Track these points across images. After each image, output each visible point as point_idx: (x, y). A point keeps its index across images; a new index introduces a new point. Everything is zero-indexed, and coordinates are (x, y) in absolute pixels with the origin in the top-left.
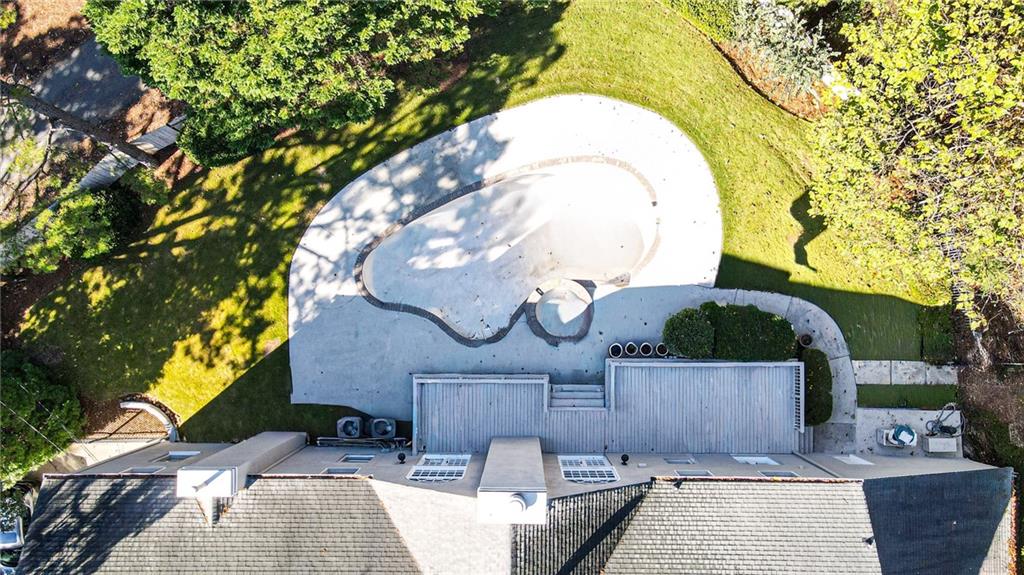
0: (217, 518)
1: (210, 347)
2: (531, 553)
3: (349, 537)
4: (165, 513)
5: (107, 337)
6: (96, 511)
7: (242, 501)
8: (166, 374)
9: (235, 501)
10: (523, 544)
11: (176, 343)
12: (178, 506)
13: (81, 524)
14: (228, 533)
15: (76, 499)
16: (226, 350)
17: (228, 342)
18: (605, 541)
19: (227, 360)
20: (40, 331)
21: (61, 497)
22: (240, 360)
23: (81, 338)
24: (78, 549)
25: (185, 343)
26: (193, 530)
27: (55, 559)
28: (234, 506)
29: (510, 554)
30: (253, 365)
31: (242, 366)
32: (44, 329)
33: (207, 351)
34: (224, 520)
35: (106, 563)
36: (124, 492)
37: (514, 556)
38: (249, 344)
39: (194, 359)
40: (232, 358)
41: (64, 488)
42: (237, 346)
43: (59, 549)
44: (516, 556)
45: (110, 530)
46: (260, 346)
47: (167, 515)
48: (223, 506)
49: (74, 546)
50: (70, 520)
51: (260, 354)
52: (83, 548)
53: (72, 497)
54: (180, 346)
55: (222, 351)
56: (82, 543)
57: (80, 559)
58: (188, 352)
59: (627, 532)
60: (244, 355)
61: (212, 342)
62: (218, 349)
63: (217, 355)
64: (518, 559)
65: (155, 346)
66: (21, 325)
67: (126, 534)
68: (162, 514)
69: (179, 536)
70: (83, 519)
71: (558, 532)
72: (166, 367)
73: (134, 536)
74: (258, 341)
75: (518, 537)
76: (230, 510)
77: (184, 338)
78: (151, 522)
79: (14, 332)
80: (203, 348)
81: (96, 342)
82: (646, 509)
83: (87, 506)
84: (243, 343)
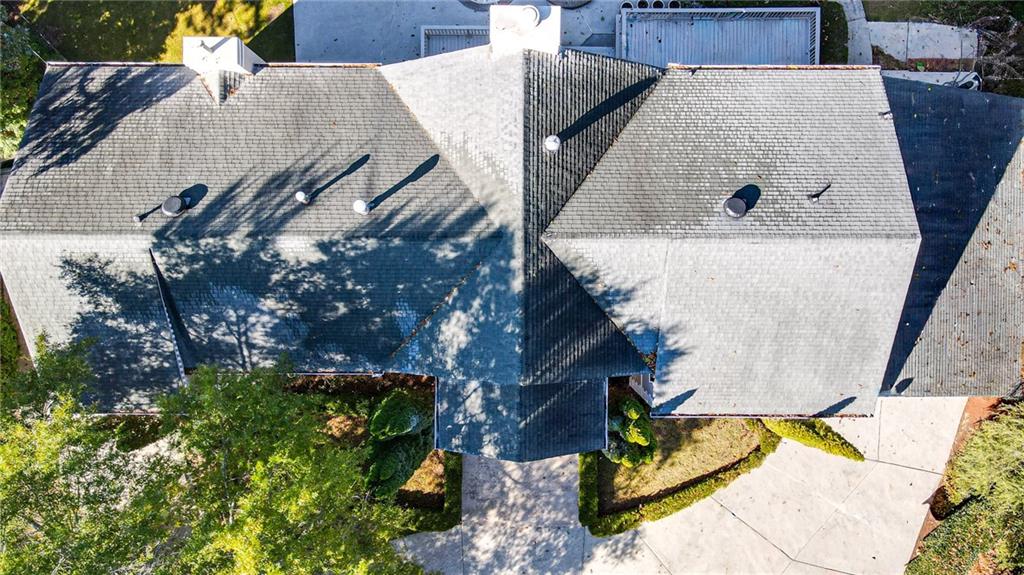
0: (224, 97)
1: (212, 16)
2: (544, 96)
3: (359, 114)
4: (171, 94)
5: (107, 14)
6: (103, 91)
7: (249, 84)
8: (169, 49)
9: (242, 85)
10: (536, 83)
11: (177, 15)
12: (184, 89)
13: (88, 101)
14: (234, 110)
15: (81, 82)
16: (229, 18)
17: (231, 10)
18: (618, 110)
19: (230, 29)
20: (40, 12)
21: (65, 80)
22: (243, 28)
23: (80, 17)
24: (86, 122)
25: (187, 14)
26: (200, 107)
27: (62, 129)
28: (241, 89)
29: (522, 89)
30: (257, 33)
31: (246, 34)
32: (44, 10)
33: (210, 20)
34: (231, 99)
35: (113, 133)
36: (129, 77)
37: (527, 93)
38: (252, 11)
39: (196, 30)
40: (235, 27)
41: (68, 73)
42: (239, 14)
43: (67, 119)
44: (529, 93)
45: (117, 107)
46: (264, 13)
47: (173, 96)
48: (231, 87)
49: (82, 118)
50: (76, 99)
51: (263, 21)
52: (90, 120)
53: (78, 80)
54: (181, 18)
55: (224, 21)
56: (91, 116)
57: (86, 130)
58: (190, 23)
59: (640, 110)
60: (247, 23)
61: (215, 11)
62: (221, 18)
63: (220, 25)
64: (532, 97)
65: (156, 19)
66: (21, 8)
67: (133, 110)
68: (169, 94)
69: (187, 111)
70: (90, 97)
71: (571, 84)
72: (169, 41)
73: (141, 112)
74: (262, 7)
75: (531, 74)
76: (237, 92)
77: (186, 9)
78: (158, 100)
79: (14, 15)
80: (206, 18)
81: (96, 21)
82: (660, 91)
83: (93, 87)
84: (247, 10)
